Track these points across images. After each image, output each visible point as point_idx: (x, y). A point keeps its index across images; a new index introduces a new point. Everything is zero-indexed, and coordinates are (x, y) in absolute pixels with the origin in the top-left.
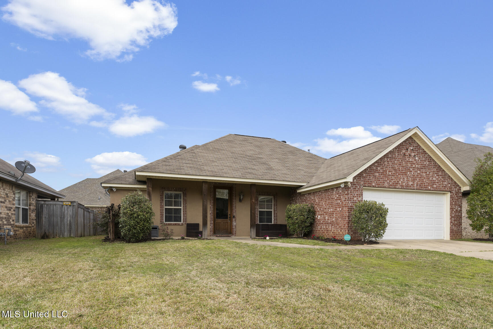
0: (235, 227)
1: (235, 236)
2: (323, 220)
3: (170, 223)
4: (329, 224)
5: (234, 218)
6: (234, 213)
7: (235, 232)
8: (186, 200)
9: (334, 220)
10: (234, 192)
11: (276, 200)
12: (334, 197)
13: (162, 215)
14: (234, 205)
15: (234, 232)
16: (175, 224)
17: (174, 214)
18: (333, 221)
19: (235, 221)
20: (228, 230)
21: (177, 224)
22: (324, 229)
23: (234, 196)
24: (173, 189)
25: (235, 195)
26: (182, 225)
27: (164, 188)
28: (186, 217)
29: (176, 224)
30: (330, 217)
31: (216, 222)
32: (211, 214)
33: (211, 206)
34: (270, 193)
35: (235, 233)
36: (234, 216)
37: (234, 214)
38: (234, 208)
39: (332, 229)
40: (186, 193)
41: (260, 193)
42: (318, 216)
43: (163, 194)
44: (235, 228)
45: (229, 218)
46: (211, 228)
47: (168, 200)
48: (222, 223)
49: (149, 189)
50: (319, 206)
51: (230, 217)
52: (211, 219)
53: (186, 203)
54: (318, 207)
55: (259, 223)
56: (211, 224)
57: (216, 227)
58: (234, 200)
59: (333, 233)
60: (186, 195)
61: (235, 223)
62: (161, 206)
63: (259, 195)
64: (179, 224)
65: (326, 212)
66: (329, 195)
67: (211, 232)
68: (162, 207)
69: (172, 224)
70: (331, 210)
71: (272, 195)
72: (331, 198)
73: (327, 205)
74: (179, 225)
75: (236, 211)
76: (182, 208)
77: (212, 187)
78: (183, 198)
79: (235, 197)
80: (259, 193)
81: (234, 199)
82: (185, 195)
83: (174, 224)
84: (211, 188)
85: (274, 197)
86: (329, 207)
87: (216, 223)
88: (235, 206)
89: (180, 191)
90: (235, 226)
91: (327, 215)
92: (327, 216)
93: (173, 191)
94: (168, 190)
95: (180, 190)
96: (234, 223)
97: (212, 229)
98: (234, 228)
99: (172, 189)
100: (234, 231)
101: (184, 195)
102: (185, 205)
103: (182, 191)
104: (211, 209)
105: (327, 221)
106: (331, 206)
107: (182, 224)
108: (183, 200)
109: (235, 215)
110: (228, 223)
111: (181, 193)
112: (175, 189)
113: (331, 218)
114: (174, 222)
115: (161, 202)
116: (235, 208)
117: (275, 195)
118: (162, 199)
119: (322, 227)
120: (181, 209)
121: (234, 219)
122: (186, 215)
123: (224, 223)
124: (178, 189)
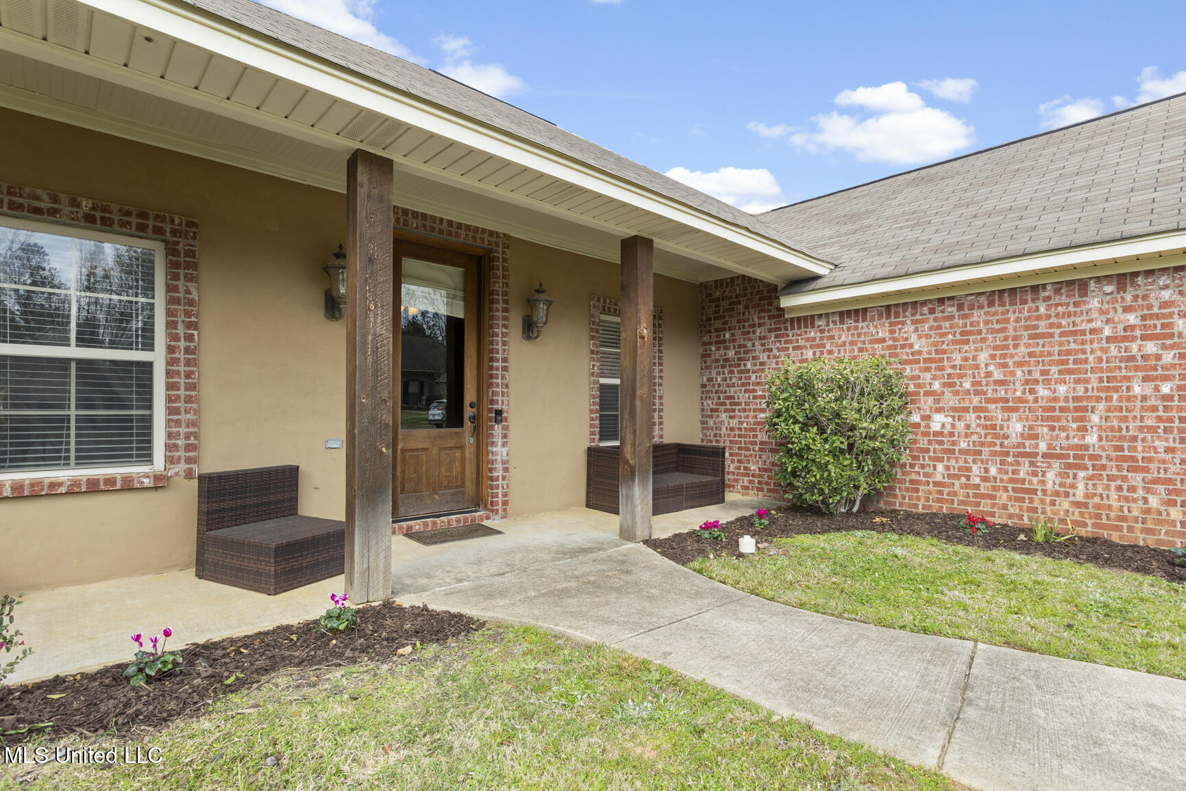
0: (506, 470)
1: (503, 517)
2: (974, 438)
4: (1040, 458)
5: (497, 422)
6: (497, 393)
7: (505, 495)
8: (191, 303)
9: (1092, 439)
10: (498, 287)
11: (660, 338)
12: (1097, 324)
14: (500, 356)
15: (500, 499)
16: (93, 488)
17: (78, 407)
18: (1086, 447)
19: (505, 436)
20: (463, 485)
21: (110, 481)
22: (985, 479)
23: (500, 306)
24: (74, 203)
25: (506, 302)
26: (156, 488)
30: (1052, 428)
31: (400, 446)
35: (505, 503)
36: (499, 413)
37: (497, 402)
38: (497, 369)
39: (1073, 486)
40: (191, 253)
41: (608, 302)
42: (927, 418)
44: (504, 478)
45: (468, 424)
48: (435, 451)
50: (942, 369)
51: (473, 419)
53: (190, 325)
54: (928, 376)
55: (600, 444)
57: (399, 473)
58: (493, 326)
59: (1077, 504)
60: (194, 266)
61: (505, 450)
63: (604, 310)
65: (1006, 400)
66: (1039, 318)
70: (1062, 389)
72: (1057, 331)
73: (1020, 364)
74: (128, 486)
75: (507, 386)
76: (157, 357)
78: (170, 289)
79: (503, 310)
80: (601, 300)
81: (500, 322)
82: (186, 266)
83: (76, 483)
86: (1037, 375)
87: (399, 454)
88: (505, 360)
89: (140, 231)
90: (504, 462)
91: (1014, 416)
92: (1020, 419)
95: (142, 228)
96: (499, 451)
98: (497, 479)
100: (500, 491)
101: (173, 266)
102: (189, 338)
103: (159, 231)
105: (1019, 445)
106: (1054, 369)
107: (160, 483)
108: (171, 301)
109: (505, 408)
110: (462, 448)
111: (151, 252)
112: (86, 205)
113: (1063, 429)
116: (505, 369)
117: (655, 317)
119: (969, 469)
120: (149, 365)
121: (497, 429)
122: (197, 412)
123: (441, 449)
124: (128, 214)
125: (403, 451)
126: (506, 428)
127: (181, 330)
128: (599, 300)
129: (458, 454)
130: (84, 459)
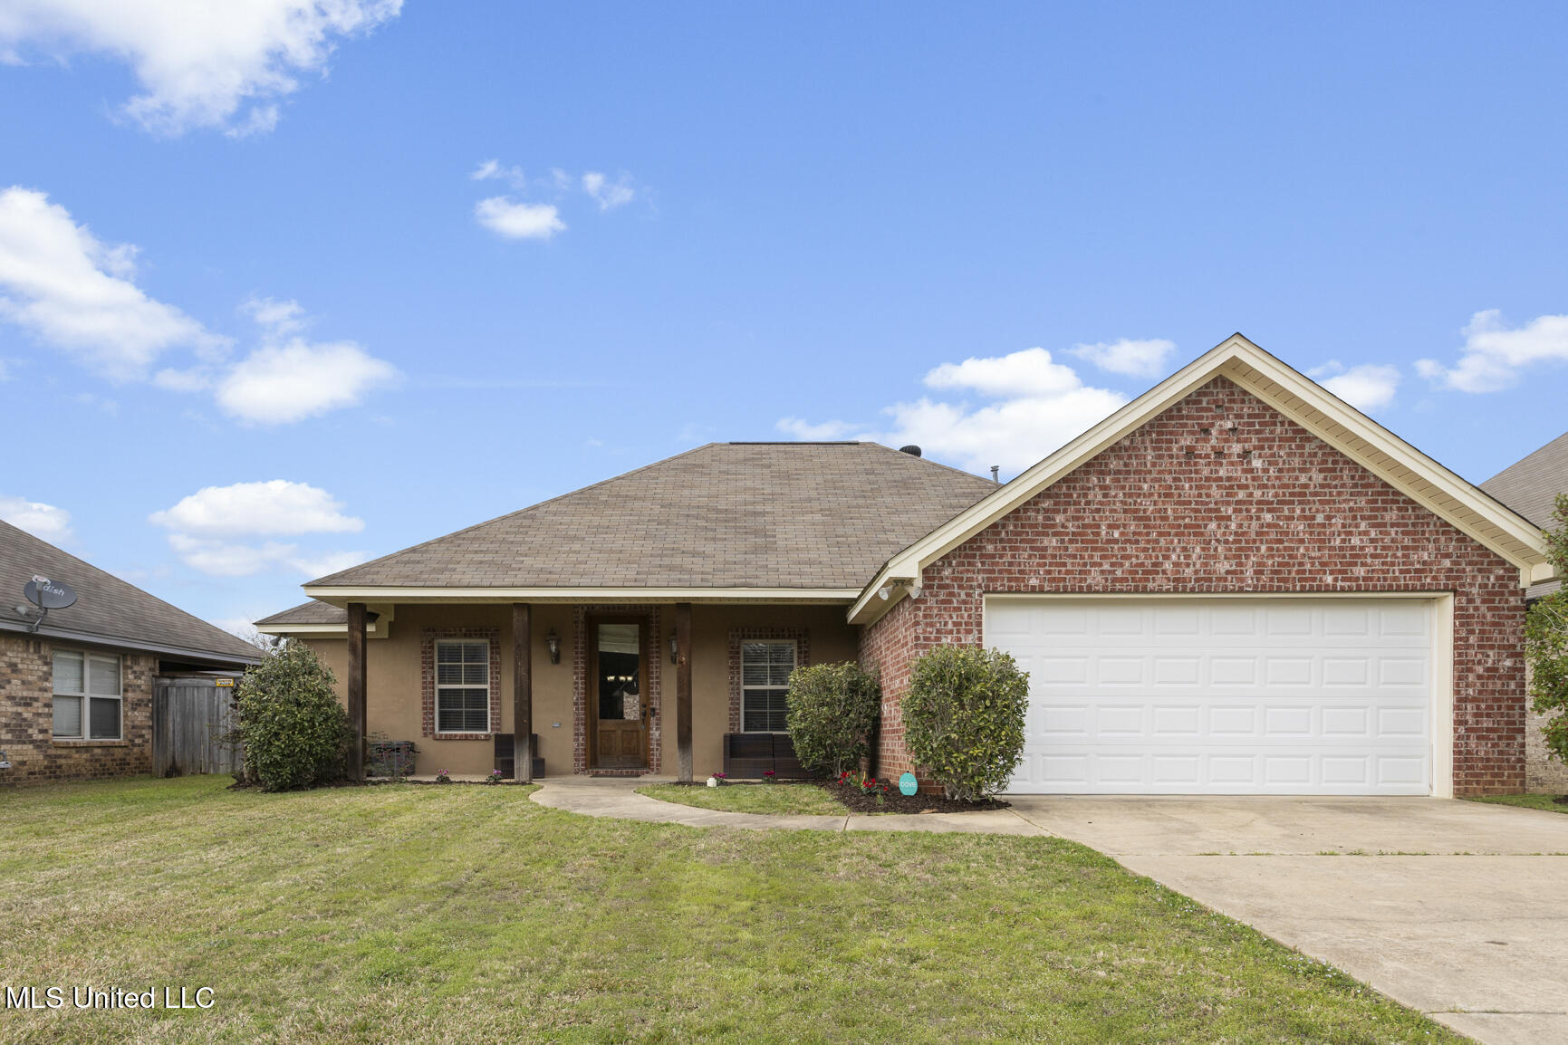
0: (659, 745)
1: (657, 774)
2: (889, 721)
3: (450, 735)
4: (895, 733)
5: (654, 716)
6: (653, 698)
7: (658, 760)
8: (497, 663)
10: (654, 633)
11: (806, 652)
12: (900, 635)
13: (428, 710)
14: (654, 675)
15: (654, 763)
16: (466, 738)
17: (466, 708)
18: (899, 724)
19: (657, 724)
20: (638, 753)
21: (471, 735)
22: (890, 751)
23: (656, 645)
24: (461, 629)
25: (657, 642)
26: (488, 740)
27: (434, 631)
28: (498, 714)
29: (466, 735)
30: (896, 711)
31: (598, 729)
32: (576, 704)
33: (577, 678)
34: (783, 631)
35: (658, 765)
36: (653, 710)
37: (653, 704)
38: (652, 683)
39: (899, 753)
40: (497, 643)
41: (746, 630)
43: (432, 647)
44: (657, 749)
45: (641, 717)
46: (577, 750)
47: (450, 666)
48: (620, 732)
49: (353, 636)
50: (886, 669)
51: (644, 714)
52: (577, 719)
53: (499, 673)
54: (884, 674)
55: (742, 731)
56: (576, 734)
58: (653, 657)
60: (498, 647)
61: (657, 733)
62: (424, 683)
63: (744, 637)
64: (476, 735)
65: (892, 691)
66: (895, 630)
67: (576, 760)
68: (427, 685)
69: (456, 736)
70: (898, 682)
71: (789, 637)
72: (897, 640)
73: (894, 664)
74: (477, 738)
75: (659, 693)
76: (487, 686)
77: (582, 618)
78: (492, 658)
79: (657, 647)
80: (740, 630)
81: (655, 655)
82: (496, 648)
83: (461, 735)
84: (576, 622)
85: (799, 642)
86: (895, 673)
87: (598, 732)
88: (657, 678)
89: (481, 636)
90: (657, 740)
91: (893, 702)
92: (894, 706)
93: (460, 637)
94: (446, 636)
96: (655, 734)
97: (580, 752)
98: (652, 750)
99: (455, 630)
100: (654, 758)
101: (492, 648)
102: (497, 678)
103: (487, 635)
104: (577, 688)
105: (894, 725)
106: (897, 667)
107: (487, 738)
108: (492, 663)
109: (658, 707)
110: (638, 731)
111: (486, 641)
112: (464, 630)
114: (466, 730)
115: (424, 673)
116: (657, 683)
117: (800, 635)
118: (427, 663)
119: (888, 745)
120: (486, 690)
121: (653, 720)
122: (500, 709)
123: (624, 731)
124: (476, 631)
125: (601, 731)
126: (660, 719)
127: (494, 675)
128: (737, 630)
129: (635, 734)
130: (468, 728)
